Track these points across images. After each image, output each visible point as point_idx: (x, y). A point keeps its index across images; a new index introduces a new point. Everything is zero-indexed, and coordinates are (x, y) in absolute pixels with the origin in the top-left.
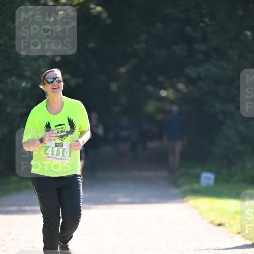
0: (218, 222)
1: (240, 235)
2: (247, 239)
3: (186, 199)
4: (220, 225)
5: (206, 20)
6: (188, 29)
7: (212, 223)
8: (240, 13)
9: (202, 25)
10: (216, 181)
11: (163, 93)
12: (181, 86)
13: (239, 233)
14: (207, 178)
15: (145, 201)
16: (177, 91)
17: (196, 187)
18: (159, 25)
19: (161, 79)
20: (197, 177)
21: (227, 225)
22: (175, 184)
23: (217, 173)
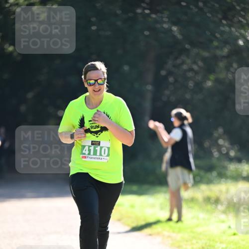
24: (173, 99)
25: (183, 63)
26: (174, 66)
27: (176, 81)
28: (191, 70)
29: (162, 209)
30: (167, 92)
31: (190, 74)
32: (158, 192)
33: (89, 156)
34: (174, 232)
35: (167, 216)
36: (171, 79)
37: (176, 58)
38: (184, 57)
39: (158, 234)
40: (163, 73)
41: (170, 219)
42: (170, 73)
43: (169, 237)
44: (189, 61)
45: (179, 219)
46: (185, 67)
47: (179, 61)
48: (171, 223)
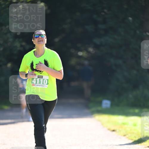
0: (113, 129)
1: (125, 137)
2: (129, 139)
3: (93, 115)
4: (114, 131)
5: (106, 11)
6: (95, 16)
7: (109, 129)
8: (125, 7)
9: (103, 13)
10: (112, 105)
11: (80, 54)
12: (91, 50)
13: (125, 136)
14: (106, 103)
15: (70, 116)
16: (89, 52)
17: (99, 108)
18: (78, 14)
19: (79, 45)
20: (100, 103)
21: (118, 131)
22: (87, 107)
23: (112, 101)
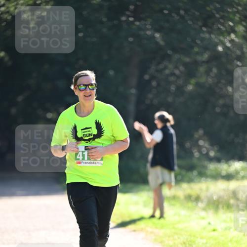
24: (156, 102)
25: (166, 68)
26: (157, 71)
27: (158, 85)
28: (173, 74)
29: (145, 206)
30: (150, 96)
31: (172, 79)
32: (142, 190)
33: (84, 161)
34: (156, 228)
35: (150, 213)
36: (154, 83)
37: (159, 63)
38: (165, 63)
39: (142, 230)
40: (147, 77)
41: (153, 216)
42: (153, 78)
43: (152, 233)
44: (171, 66)
45: (162, 216)
46: (167, 72)
47: (161, 66)
48: (153, 220)
